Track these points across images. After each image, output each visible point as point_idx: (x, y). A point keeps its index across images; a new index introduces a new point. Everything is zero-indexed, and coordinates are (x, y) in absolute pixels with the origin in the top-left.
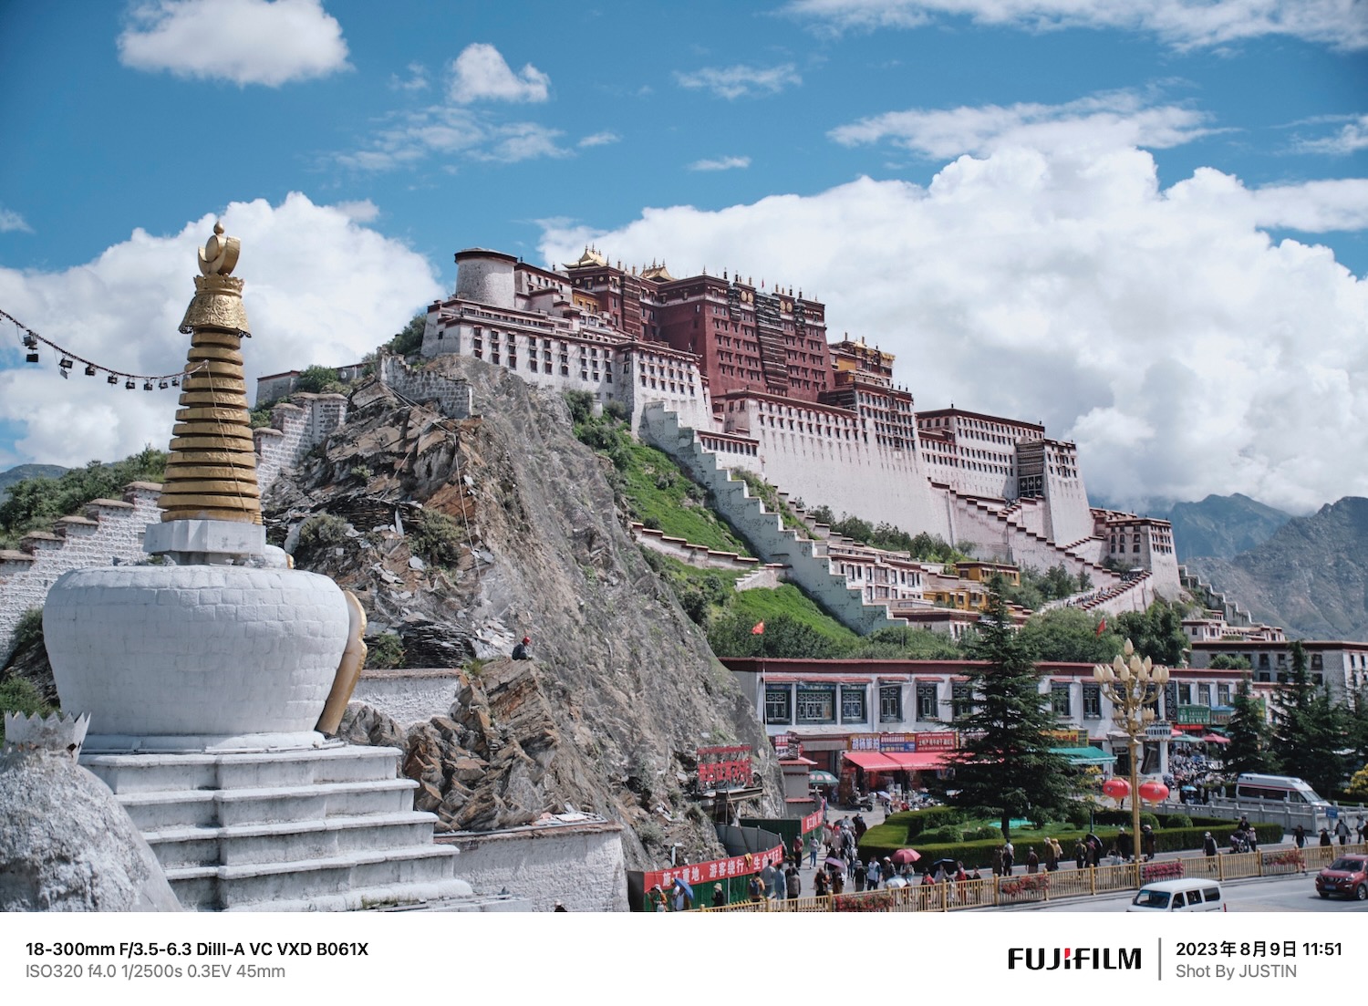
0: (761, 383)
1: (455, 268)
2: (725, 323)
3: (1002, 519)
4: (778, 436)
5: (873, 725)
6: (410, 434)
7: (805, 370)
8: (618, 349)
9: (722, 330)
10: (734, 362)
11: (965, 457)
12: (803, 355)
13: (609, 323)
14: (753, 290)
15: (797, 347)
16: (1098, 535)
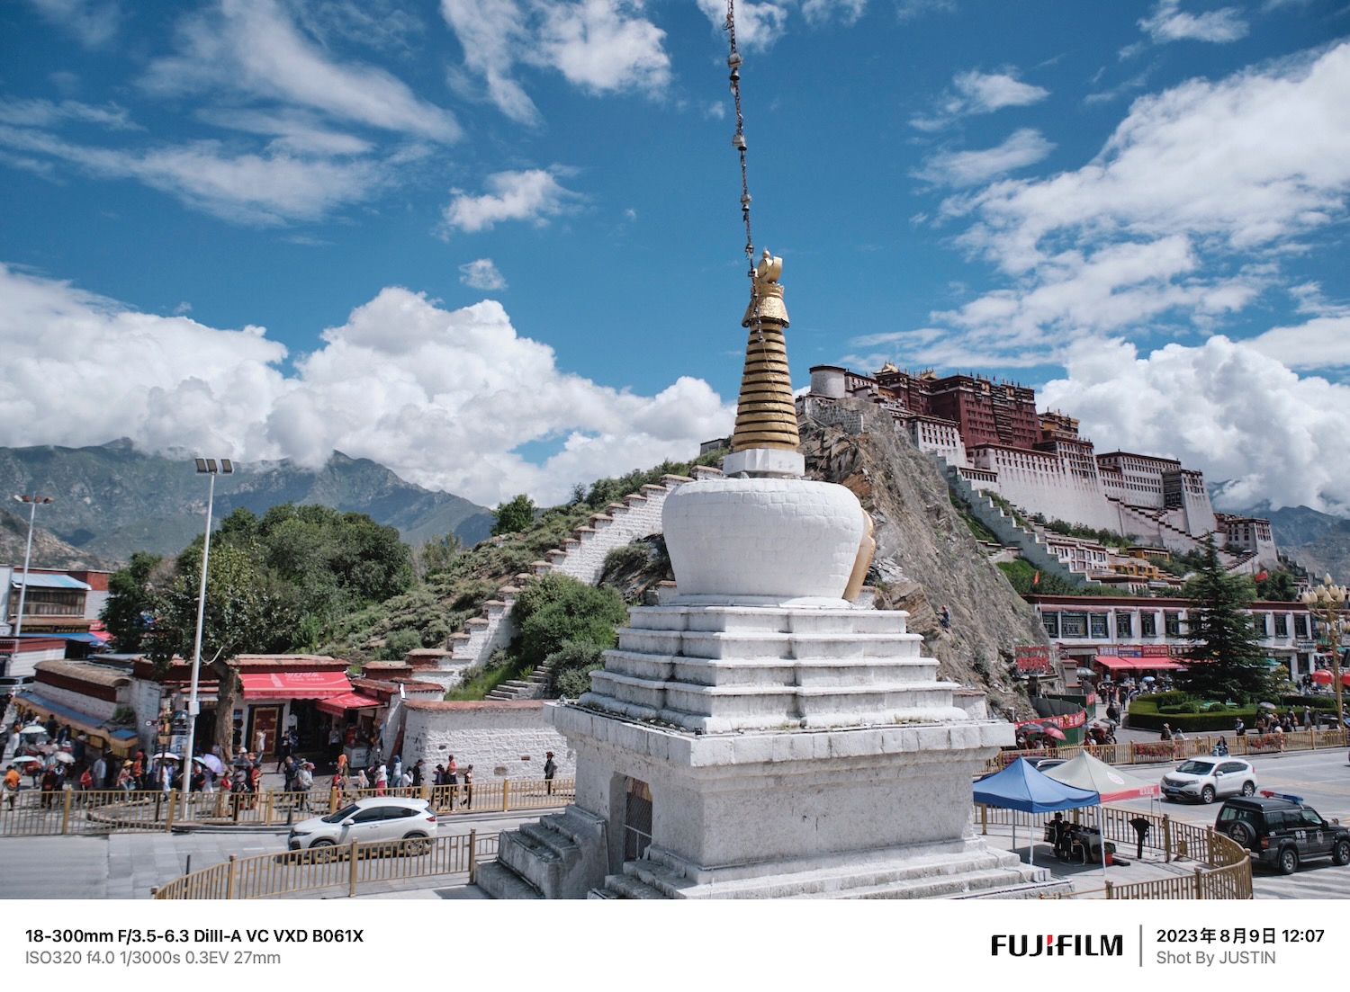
0: (996, 439)
1: (810, 376)
2: (973, 403)
3: (1154, 520)
4: (1008, 470)
5: (1113, 639)
6: (825, 445)
7: (1024, 430)
8: (908, 420)
9: (970, 407)
10: (979, 427)
11: (1129, 482)
12: (1022, 421)
13: (902, 405)
14: (988, 383)
15: (1017, 416)
16: (1220, 530)
